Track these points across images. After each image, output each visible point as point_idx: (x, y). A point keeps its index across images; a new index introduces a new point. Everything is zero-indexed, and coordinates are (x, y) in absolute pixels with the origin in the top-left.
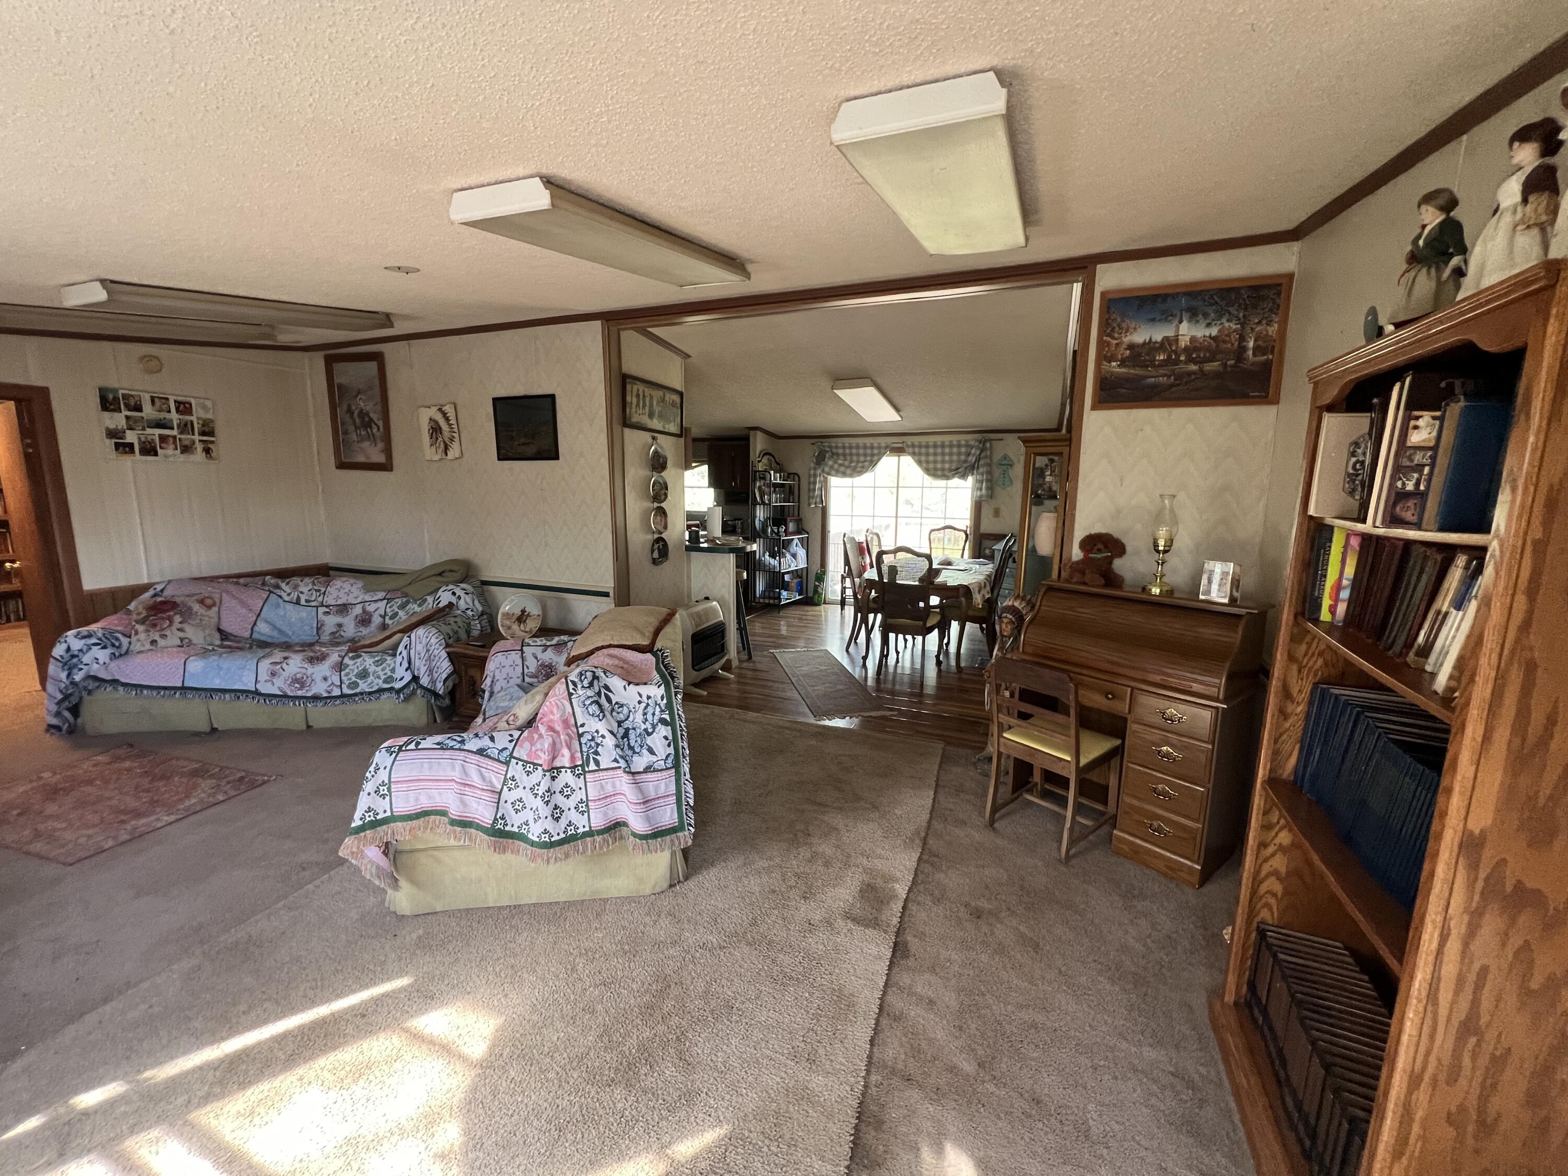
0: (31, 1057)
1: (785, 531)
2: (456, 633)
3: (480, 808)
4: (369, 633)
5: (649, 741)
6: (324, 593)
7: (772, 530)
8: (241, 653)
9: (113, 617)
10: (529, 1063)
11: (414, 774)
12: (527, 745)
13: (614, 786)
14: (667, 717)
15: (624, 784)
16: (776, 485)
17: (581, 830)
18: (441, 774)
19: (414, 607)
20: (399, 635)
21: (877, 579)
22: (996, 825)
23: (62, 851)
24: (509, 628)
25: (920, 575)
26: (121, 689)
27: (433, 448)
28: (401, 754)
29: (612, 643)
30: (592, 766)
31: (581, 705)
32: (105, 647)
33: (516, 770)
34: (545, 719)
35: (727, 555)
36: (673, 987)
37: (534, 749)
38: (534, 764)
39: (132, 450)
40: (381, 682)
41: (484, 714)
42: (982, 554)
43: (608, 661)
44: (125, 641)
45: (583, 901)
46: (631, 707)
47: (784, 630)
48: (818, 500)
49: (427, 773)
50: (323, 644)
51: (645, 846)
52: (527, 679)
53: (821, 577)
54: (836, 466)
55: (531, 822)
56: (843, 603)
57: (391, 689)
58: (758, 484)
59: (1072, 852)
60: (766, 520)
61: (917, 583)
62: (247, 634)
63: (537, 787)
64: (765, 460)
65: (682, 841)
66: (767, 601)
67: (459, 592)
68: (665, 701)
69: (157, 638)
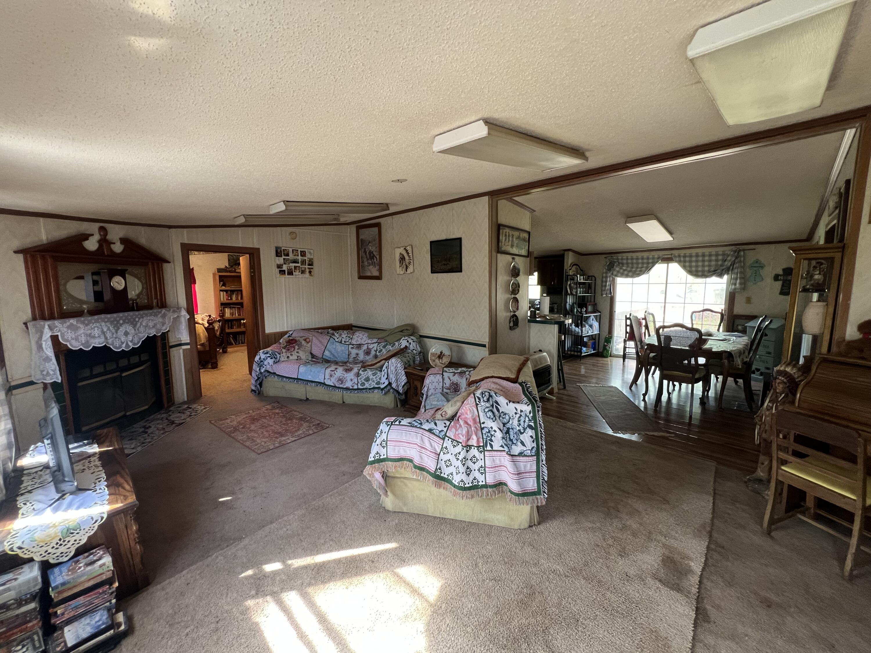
0: (246, 541)
1: (586, 311)
2: (409, 362)
3: (429, 461)
4: (369, 359)
5: (522, 437)
6: (352, 338)
7: (577, 310)
8: (319, 364)
9: (275, 345)
10: (456, 617)
11: (399, 438)
12: (453, 430)
13: (500, 461)
14: (533, 424)
15: (506, 460)
16: (580, 283)
17: (480, 483)
18: (411, 440)
19: (389, 347)
20: (383, 361)
21: (657, 344)
22: (773, 534)
23: (256, 447)
24: (434, 361)
25: (690, 342)
26: (276, 377)
27: (401, 268)
28: (392, 426)
29: (494, 375)
30: (489, 448)
31: (483, 411)
32: (272, 358)
33: (448, 443)
34: (463, 417)
35: (552, 326)
36: (537, 594)
37: (457, 433)
38: (457, 442)
39: (285, 274)
40: (375, 384)
41: (425, 407)
42: (735, 328)
43: (493, 386)
44: (278, 356)
45: (478, 524)
46: (511, 415)
47: (583, 371)
48: (608, 292)
49: (404, 438)
50: (350, 363)
51: (517, 500)
52: (445, 390)
53: (609, 339)
54: (621, 271)
55: (454, 474)
56: (624, 357)
57: (379, 388)
58: (569, 283)
59: (855, 573)
60: (573, 304)
61: (687, 348)
62: (321, 356)
63: (458, 455)
64: (574, 268)
65: (539, 501)
66: (572, 353)
67: (410, 341)
68: (531, 415)
69: (289, 355)
